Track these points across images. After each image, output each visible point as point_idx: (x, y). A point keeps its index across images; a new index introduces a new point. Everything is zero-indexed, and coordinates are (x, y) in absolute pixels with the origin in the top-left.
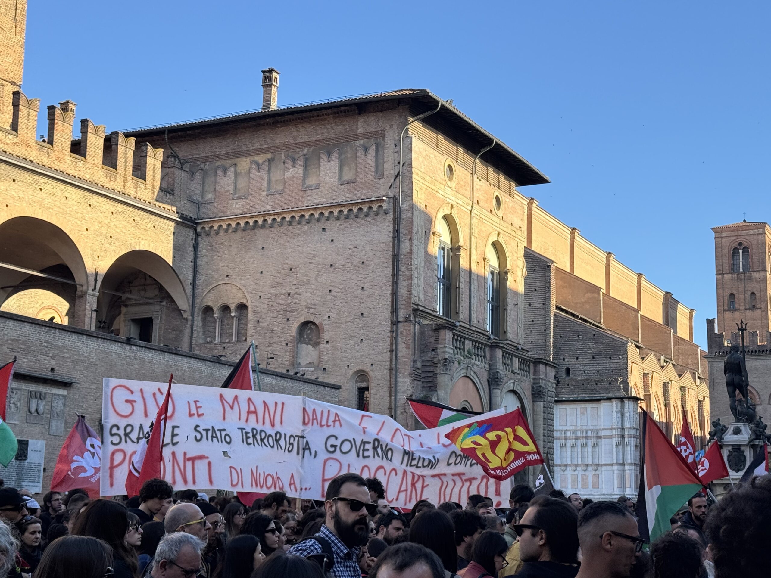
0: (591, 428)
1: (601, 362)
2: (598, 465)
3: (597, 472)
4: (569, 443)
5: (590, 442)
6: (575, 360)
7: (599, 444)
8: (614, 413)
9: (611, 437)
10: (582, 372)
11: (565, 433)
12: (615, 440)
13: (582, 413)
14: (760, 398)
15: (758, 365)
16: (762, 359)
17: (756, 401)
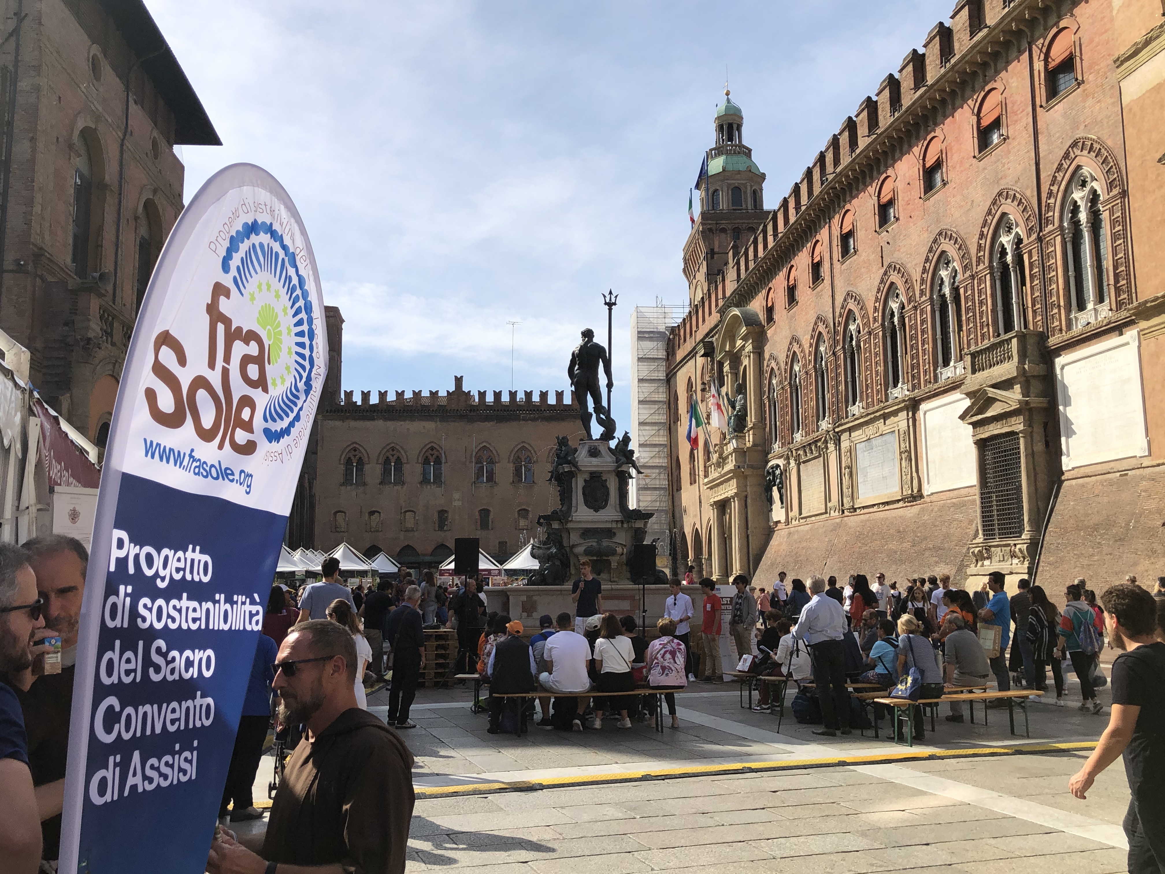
14: (368, 457)
15: (369, 424)
16: (373, 419)
17: (366, 460)
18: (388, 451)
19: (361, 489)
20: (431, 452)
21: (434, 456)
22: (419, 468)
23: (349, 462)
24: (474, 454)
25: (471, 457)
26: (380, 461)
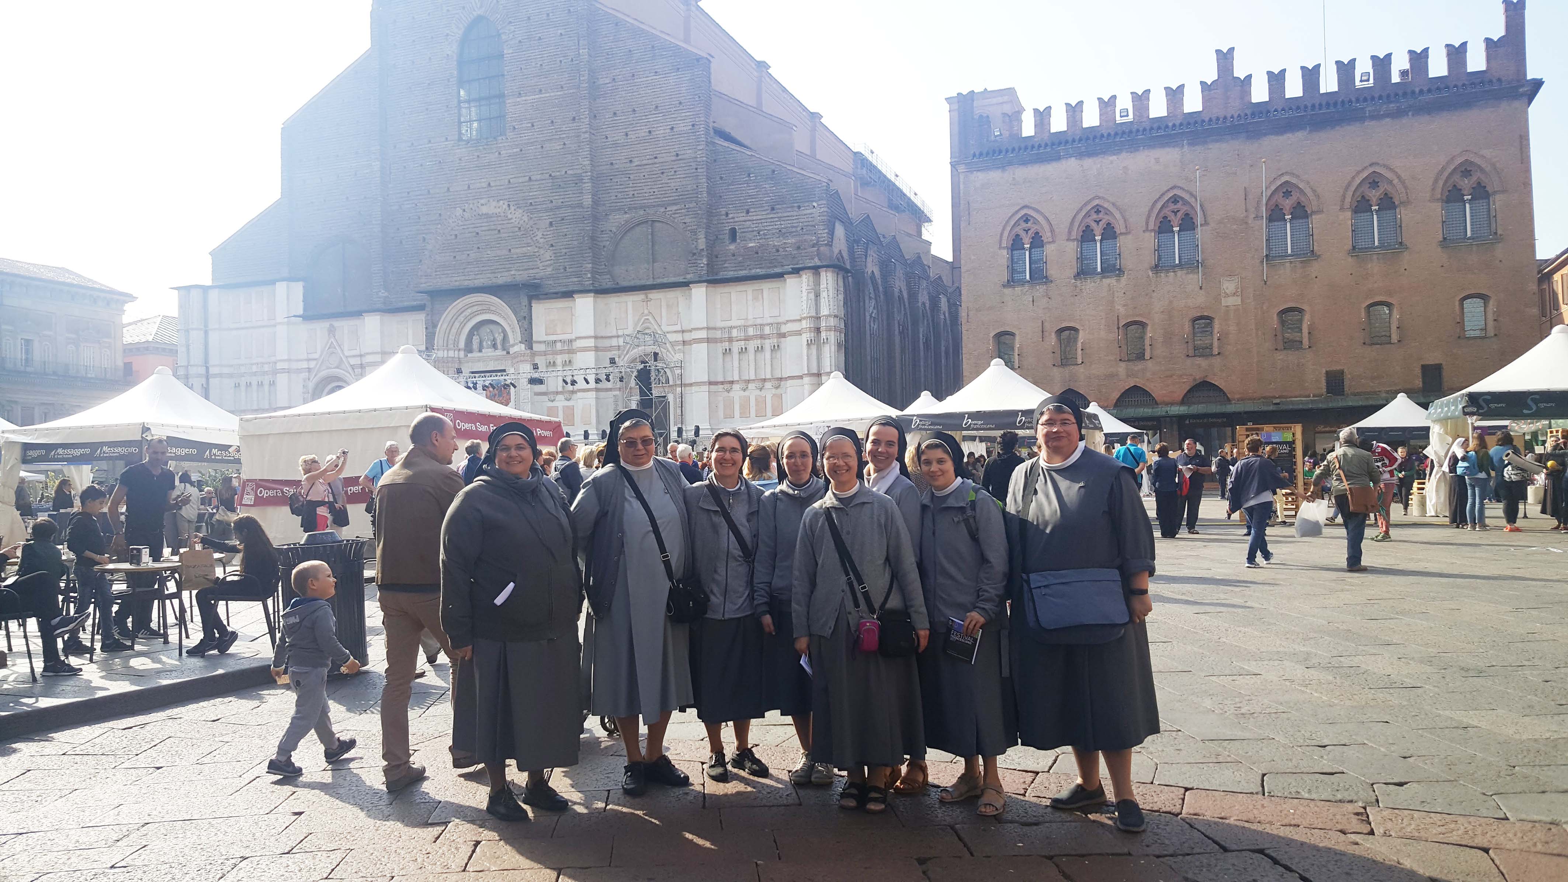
0: (770, 321)
1: (785, 214)
2: (781, 379)
3: (779, 391)
4: (736, 347)
5: (768, 344)
6: (744, 214)
7: (782, 346)
8: (805, 294)
9: (799, 333)
10: (755, 233)
11: (730, 332)
12: (806, 337)
13: (755, 299)
14: (1052, 231)
15: (1050, 169)
16: (1058, 158)
17: (1046, 236)
18: (1088, 215)
19: (1041, 289)
20: (1172, 207)
21: (1179, 215)
22: (1150, 240)
23: (1016, 244)
24: (1264, 201)
25: (1258, 208)
26: (1074, 235)
